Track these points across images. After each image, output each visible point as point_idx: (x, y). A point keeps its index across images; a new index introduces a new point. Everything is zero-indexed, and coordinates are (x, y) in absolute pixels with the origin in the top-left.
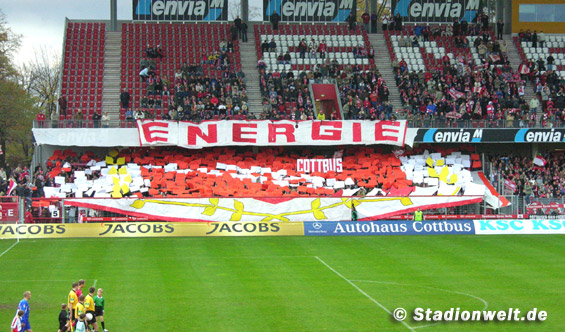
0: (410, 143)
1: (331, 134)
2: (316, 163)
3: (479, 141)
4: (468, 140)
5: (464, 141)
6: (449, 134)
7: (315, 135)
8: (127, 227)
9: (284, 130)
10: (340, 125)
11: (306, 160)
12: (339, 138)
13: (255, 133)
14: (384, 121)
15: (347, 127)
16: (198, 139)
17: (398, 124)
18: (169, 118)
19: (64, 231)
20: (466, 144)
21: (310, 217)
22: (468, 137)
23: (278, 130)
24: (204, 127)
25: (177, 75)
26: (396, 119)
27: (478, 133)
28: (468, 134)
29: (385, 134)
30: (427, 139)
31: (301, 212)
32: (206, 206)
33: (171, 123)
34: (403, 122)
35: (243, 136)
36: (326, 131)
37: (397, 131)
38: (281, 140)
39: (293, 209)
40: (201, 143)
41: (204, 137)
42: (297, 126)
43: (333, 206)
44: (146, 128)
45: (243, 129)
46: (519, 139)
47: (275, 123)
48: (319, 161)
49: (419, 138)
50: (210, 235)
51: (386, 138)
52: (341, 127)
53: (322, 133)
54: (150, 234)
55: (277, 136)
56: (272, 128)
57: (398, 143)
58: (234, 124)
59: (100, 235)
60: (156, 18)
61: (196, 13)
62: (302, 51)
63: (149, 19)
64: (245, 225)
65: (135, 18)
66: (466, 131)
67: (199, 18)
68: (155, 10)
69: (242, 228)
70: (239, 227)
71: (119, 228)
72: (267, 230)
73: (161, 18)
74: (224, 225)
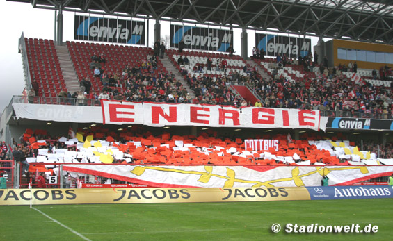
0: (324, 128)
1: (267, 119)
2: (258, 143)
3: (368, 129)
4: (361, 128)
5: (359, 128)
6: (349, 122)
7: (255, 120)
8: (142, 192)
9: (231, 115)
10: (273, 112)
11: (251, 140)
12: (273, 123)
13: (208, 116)
14: (304, 110)
15: (278, 113)
16: (161, 118)
17: (314, 113)
18: (134, 100)
19: (74, 196)
20: (360, 130)
21: (291, 184)
22: (361, 125)
23: (226, 114)
24: (166, 108)
25: (123, 73)
26: (313, 109)
27: (368, 122)
28: (361, 122)
29: (306, 120)
30: (334, 126)
31: (284, 180)
32: (201, 174)
33: (137, 105)
34: (317, 112)
35: (199, 118)
36: (263, 116)
37: (314, 119)
38: (229, 123)
39: (277, 177)
40: (163, 122)
41: (166, 117)
42: (241, 112)
43: (310, 174)
44: (112, 108)
45: (199, 112)
46: (392, 128)
47: (224, 108)
48: (261, 141)
49: (329, 125)
50: (227, 200)
51: (307, 123)
52: (274, 113)
53: (260, 118)
54: (167, 199)
55: (226, 119)
56: (222, 113)
57: (315, 128)
58: (191, 107)
59: (115, 200)
60: (91, 39)
61: (122, 38)
62: (210, 65)
63: (86, 39)
64: (256, 190)
65: (76, 37)
66: (359, 120)
67: (124, 41)
68: (91, 33)
69: (254, 193)
70: (252, 192)
71: (133, 193)
72: (277, 195)
73: (96, 39)
74: (236, 190)
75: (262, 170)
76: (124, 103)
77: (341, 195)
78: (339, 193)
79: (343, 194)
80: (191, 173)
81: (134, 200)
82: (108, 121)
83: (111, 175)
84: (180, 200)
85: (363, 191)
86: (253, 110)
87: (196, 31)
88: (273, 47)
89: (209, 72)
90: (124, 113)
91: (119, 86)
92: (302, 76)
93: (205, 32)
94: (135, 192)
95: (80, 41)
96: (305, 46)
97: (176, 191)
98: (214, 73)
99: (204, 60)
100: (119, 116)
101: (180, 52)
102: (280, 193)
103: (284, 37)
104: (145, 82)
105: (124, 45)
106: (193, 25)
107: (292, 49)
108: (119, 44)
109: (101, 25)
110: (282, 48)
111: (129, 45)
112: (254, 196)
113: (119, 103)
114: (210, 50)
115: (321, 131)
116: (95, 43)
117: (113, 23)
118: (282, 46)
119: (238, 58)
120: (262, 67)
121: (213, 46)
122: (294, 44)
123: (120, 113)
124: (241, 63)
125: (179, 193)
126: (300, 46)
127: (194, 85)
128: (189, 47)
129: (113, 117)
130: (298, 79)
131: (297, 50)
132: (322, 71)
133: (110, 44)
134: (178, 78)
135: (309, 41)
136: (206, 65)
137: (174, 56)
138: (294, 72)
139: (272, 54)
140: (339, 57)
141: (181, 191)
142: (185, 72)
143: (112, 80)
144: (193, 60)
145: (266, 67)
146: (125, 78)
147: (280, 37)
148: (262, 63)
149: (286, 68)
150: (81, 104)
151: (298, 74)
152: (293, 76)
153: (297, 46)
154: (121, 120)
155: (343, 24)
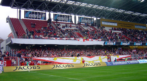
3: (115, 45)
8: (60, 66)
19: (40, 68)
20: (113, 45)
21: (99, 61)
25: (42, 29)
27: (115, 43)
30: (106, 44)
31: (97, 60)
32: (74, 59)
43: (103, 58)
46: (121, 44)
49: (104, 44)
50: (84, 67)
54: (67, 68)
60: (30, 18)
61: (39, 18)
62: (66, 26)
63: (28, 18)
64: (92, 64)
65: (25, 18)
66: (112, 42)
67: (40, 19)
68: (29, 16)
69: (91, 65)
70: (91, 64)
71: (57, 66)
72: (98, 65)
73: (31, 18)
74: (86, 64)
75: (91, 58)
79: (115, 64)
80: (71, 59)
81: (58, 68)
83: (47, 60)
84: (71, 67)
85: (120, 63)
86: (83, 40)
87: (61, 16)
88: (84, 21)
89: (67, 28)
92: (93, 29)
93: (64, 16)
95: (26, 19)
96: (92, 21)
98: (68, 28)
99: (65, 25)
101: (57, 22)
102: (98, 64)
103: (86, 18)
104: (50, 32)
105: (40, 20)
106: (60, 14)
108: (38, 20)
109: (32, 14)
110: (86, 21)
111: (41, 20)
115: (102, 45)
116: (31, 19)
117: (36, 13)
118: (86, 20)
119: (73, 24)
120: (81, 27)
121: (66, 20)
122: (89, 20)
124: (75, 26)
125: (70, 65)
126: (91, 20)
127: (64, 32)
128: (59, 21)
130: (92, 30)
131: (90, 22)
132: (98, 28)
133: (35, 20)
134: (58, 30)
135: (93, 19)
136: (65, 26)
137: (55, 23)
138: (90, 28)
139: (83, 23)
140: (102, 24)
141: (71, 65)
142: (60, 28)
143: (39, 31)
144: (62, 25)
145: (82, 27)
147: (85, 18)
148: (81, 26)
149: (88, 27)
150: (32, 39)
152: (91, 29)
155: (103, 14)
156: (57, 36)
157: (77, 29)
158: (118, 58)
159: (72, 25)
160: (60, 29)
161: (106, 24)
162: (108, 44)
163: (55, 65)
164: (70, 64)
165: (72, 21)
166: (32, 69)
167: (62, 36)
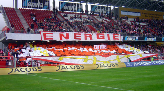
1: (102, 37)
3: (137, 40)
6: (130, 38)
7: (98, 38)
8: (66, 67)
9: (89, 36)
11: (97, 45)
12: (104, 39)
13: (81, 37)
14: (115, 34)
15: (106, 35)
16: (63, 38)
17: (118, 35)
19: (41, 70)
20: (134, 41)
22: (135, 39)
23: (87, 36)
24: (65, 34)
27: (137, 38)
29: (116, 38)
31: (113, 60)
33: (53, 33)
34: (119, 34)
35: (77, 38)
36: (101, 36)
37: (118, 37)
39: (111, 59)
40: (64, 40)
41: (65, 37)
42: (92, 35)
43: (122, 58)
44: (45, 35)
45: (77, 35)
47: (86, 33)
48: (100, 45)
49: (124, 39)
50: (97, 69)
51: (116, 39)
52: (104, 35)
53: (99, 37)
54: (76, 69)
55: (87, 38)
56: (85, 35)
57: (119, 40)
58: (74, 34)
59: (57, 71)
61: (41, 7)
62: (75, 17)
63: (27, 7)
64: (107, 65)
65: (23, 7)
66: (134, 37)
68: (28, 5)
69: (107, 66)
71: (63, 68)
72: (115, 66)
73: (30, 7)
74: (100, 65)
75: (106, 57)
76: (49, 32)
77: (137, 65)
78: (136, 64)
79: (137, 64)
80: (81, 59)
81: (64, 70)
82: (43, 40)
83: (51, 61)
84: (81, 69)
85: (143, 63)
86: (97, 34)
88: (97, 10)
89: (76, 20)
90: (49, 36)
91: (44, 26)
92: (109, 21)
93: (72, 4)
94: (64, 67)
95: (25, 8)
96: (109, 10)
97: (79, 66)
98: (77, 20)
99: (73, 15)
100: (47, 37)
104: (54, 24)
105: (41, 10)
106: (68, 2)
107: (104, 11)
110: (101, 11)
111: (43, 10)
112: (107, 67)
113: (47, 32)
114: (74, 11)
115: (121, 41)
116: (30, 9)
117: (37, 1)
118: (100, 10)
120: (94, 18)
123: (48, 36)
124: (86, 16)
127: (72, 25)
128: (66, 10)
129: (45, 38)
130: (108, 22)
131: (106, 11)
132: (116, 19)
133: (36, 9)
134: (65, 22)
135: (110, 8)
137: (61, 14)
138: (106, 20)
139: (97, 13)
140: (121, 14)
141: (81, 66)
143: (41, 24)
144: (69, 16)
145: (96, 18)
146: (46, 22)
147: (100, 6)
148: (94, 16)
149: (103, 18)
151: (108, 20)
152: (106, 21)
153: (106, 10)
154: (48, 39)
156: (64, 30)
157: (89, 20)
158: (141, 58)
159: (83, 16)
160: (67, 20)
161: (126, 14)
162: (128, 40)
163: (61, 66)
164: (79, 65)
165: (82, 11)
166: (32, 72)
167: (70, 30)
